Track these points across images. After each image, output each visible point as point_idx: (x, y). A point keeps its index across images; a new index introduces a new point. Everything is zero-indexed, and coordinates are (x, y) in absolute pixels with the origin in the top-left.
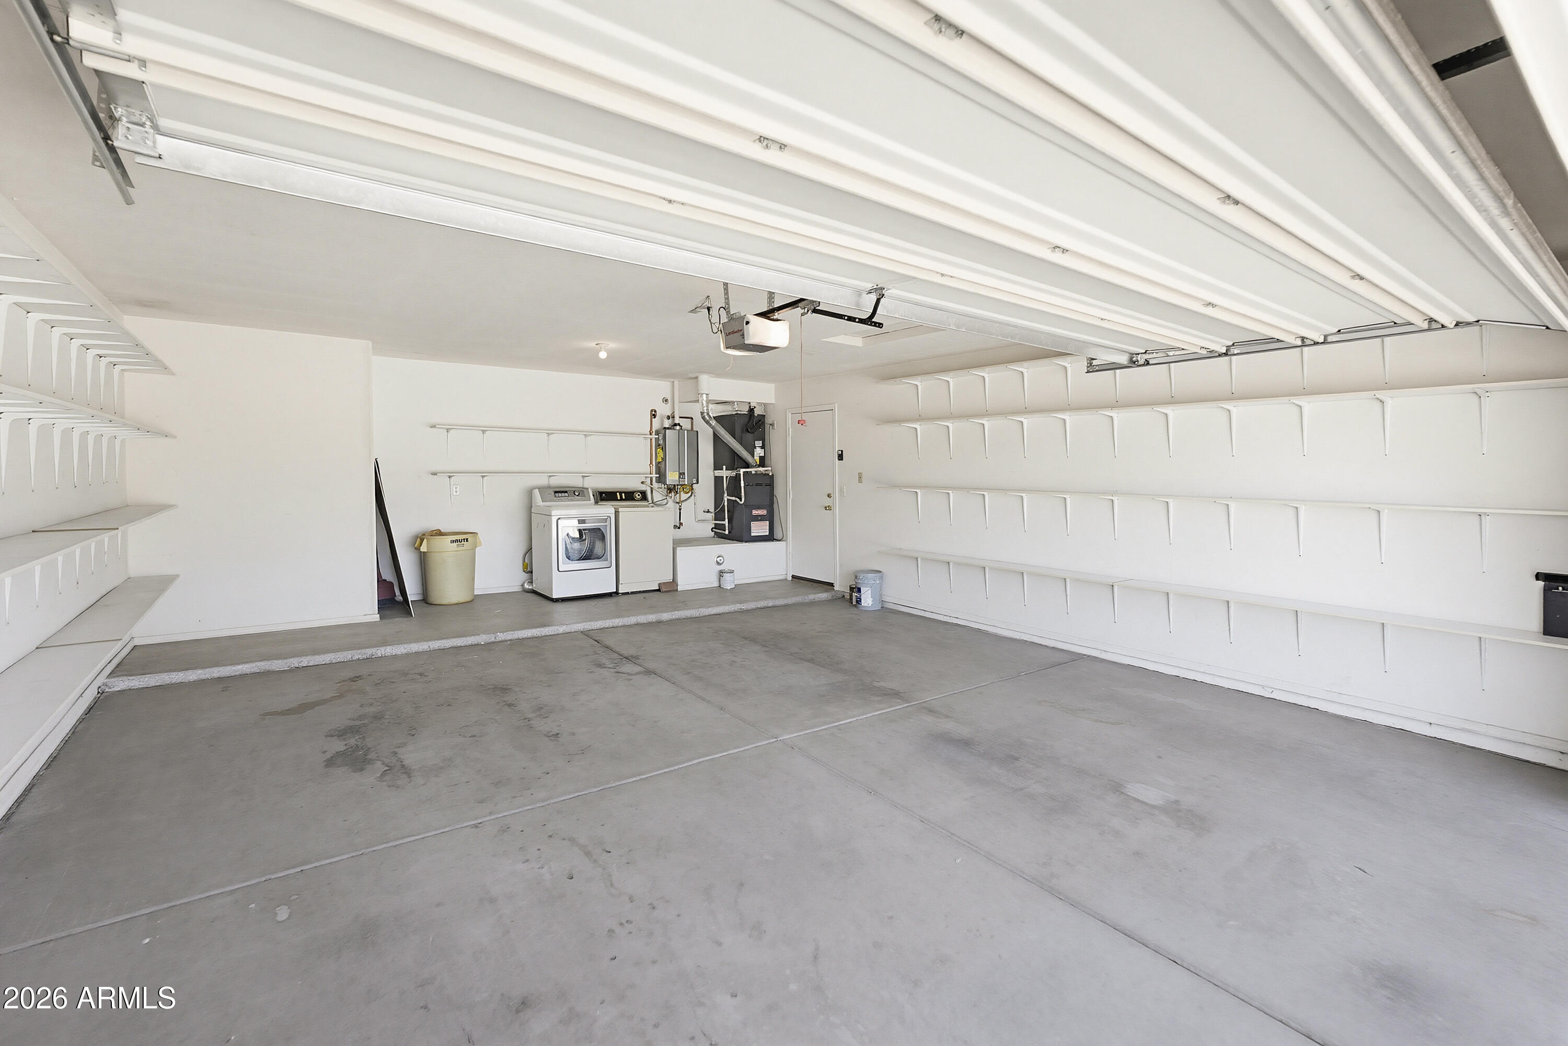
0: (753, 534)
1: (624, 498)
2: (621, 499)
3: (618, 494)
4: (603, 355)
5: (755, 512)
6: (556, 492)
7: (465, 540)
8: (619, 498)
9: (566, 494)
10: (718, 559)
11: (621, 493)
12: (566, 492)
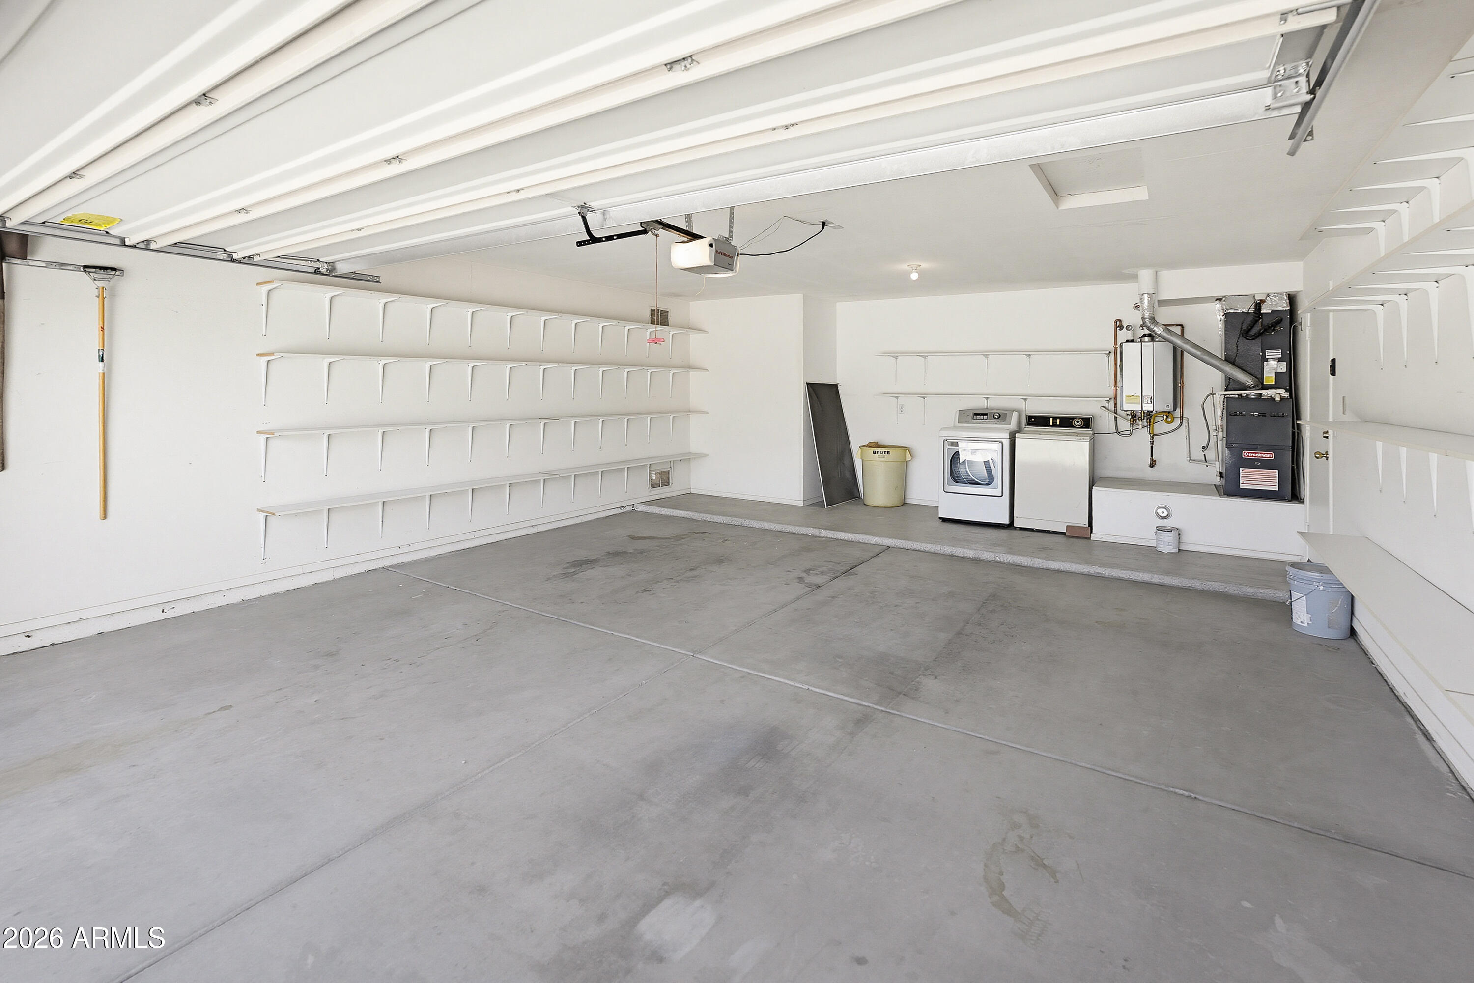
0: (1242, 486)
1: (1058, 423)
2: (1055, 425)
3: (1051, 419)
4: (914, 276)
5: (1246, 454)
6: (975, 414)
7: (886, 453)
8: (1051, 424)
9: (985, 417)
10: (1160, 511)
11: (1055, 418)
12: (986, 414)
